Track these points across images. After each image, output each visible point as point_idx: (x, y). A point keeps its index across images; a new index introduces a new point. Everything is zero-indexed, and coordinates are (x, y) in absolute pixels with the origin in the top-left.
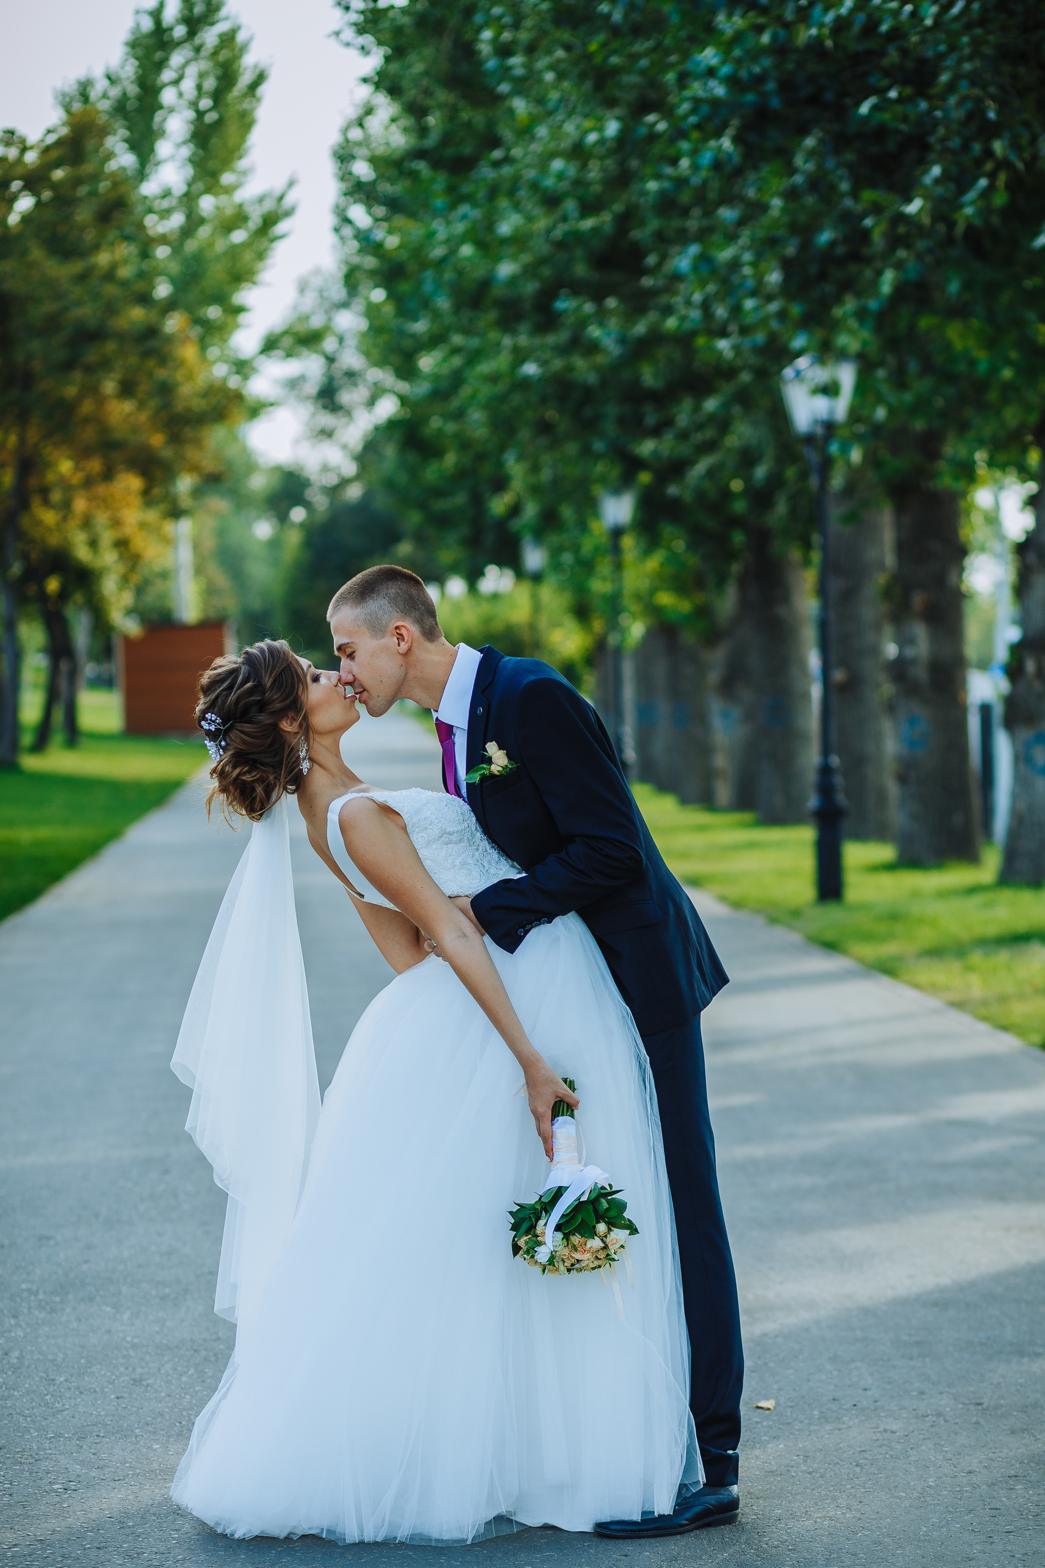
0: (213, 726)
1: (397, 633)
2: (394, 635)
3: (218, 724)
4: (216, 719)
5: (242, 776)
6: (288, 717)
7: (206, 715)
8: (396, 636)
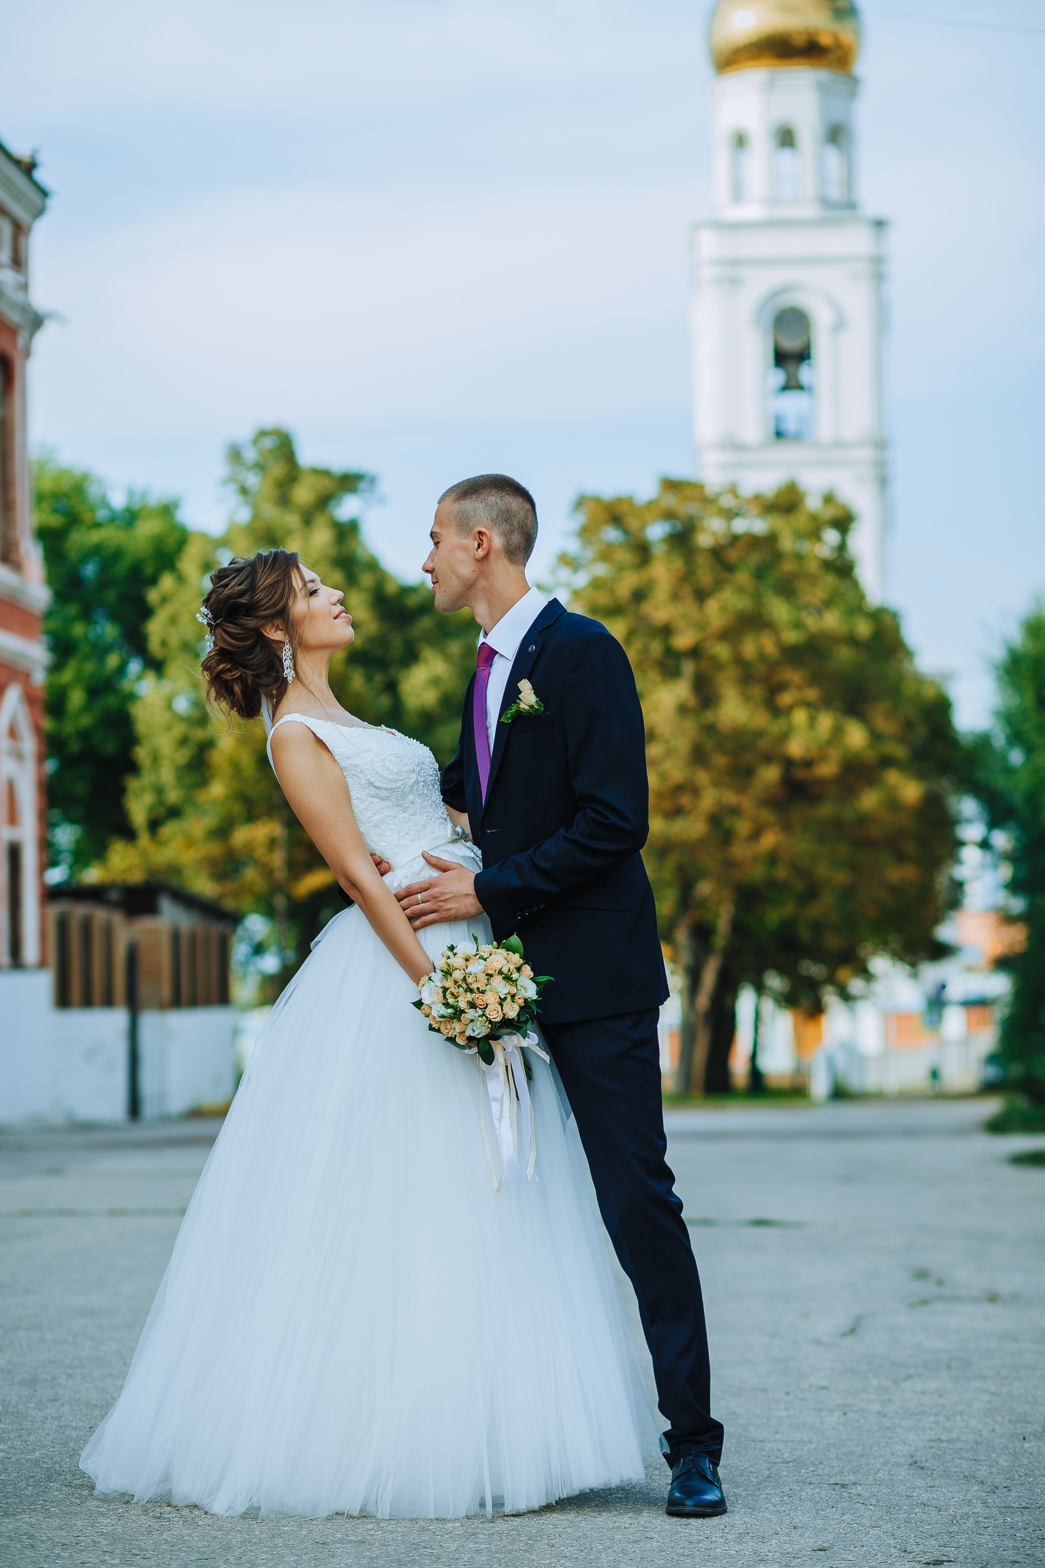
0: (206, 620)
1: (479, 538)
2: (476, 539)
3: (210, 618)
4: (208, 614)
5: (223, 674)
6: (274, 625)
7: (201, 609)
8: (478, 541)
